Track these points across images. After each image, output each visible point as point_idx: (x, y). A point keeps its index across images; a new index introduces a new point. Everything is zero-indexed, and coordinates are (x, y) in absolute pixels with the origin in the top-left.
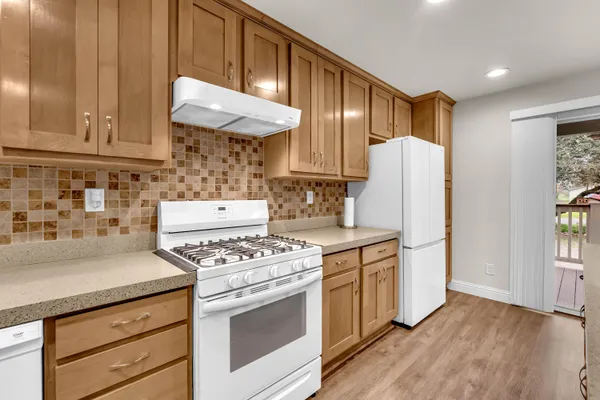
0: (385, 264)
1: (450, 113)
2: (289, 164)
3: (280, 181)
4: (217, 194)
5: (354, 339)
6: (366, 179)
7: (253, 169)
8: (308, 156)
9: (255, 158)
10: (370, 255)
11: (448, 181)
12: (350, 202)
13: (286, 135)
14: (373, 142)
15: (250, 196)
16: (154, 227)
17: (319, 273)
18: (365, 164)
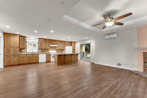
2: (57, 48)
4: (53, 50)
7: (55, 49)
8: (59, 48)
12: (63, 51)
14: (65, 46)
16: (49, 52)
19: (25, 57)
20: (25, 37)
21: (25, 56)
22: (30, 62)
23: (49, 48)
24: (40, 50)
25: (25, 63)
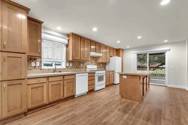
0: (112, 75)
1: (123, 51)
2: (100, 61)
3: (98, 63)
4: (91, 65)
5: (109, 84)
6: (109, 62)
7: (95, 61)
8: (102, 59)
9: (95, 59)
10: (110, 73)
11: (122, 63)
12: (107, 66)
13: (100, 57)
14: (110, 57)
15: (94, 65)
16: (86, 68)
17: (105, 74)
18: (109, 60)
19: (45, 85)
20: (40, 23)
21: (44, 80)
22: (56, 99)
23: (90, 60)
24: (71, 65)
25: (45, 101)
